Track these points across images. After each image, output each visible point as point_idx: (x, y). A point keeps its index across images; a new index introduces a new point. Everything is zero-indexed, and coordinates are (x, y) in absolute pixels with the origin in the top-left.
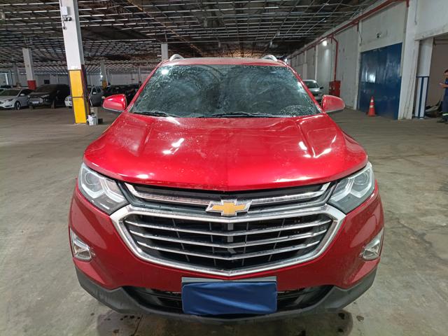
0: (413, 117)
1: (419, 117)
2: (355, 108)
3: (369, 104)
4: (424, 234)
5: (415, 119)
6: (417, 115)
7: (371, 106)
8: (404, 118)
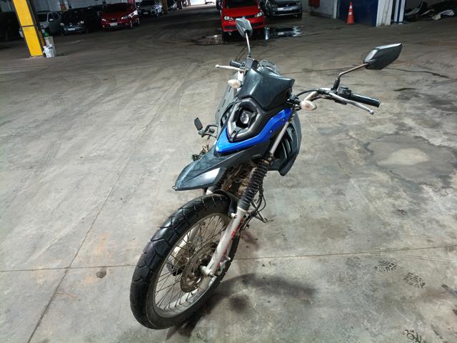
0: (392, 22)
1: (398, 22)
2: (335, 16)
3: (348, 11)
4: (368, 144)
5: (394, 25)
6: (396, 20)
7: (350, 13)
8: (383, 25)
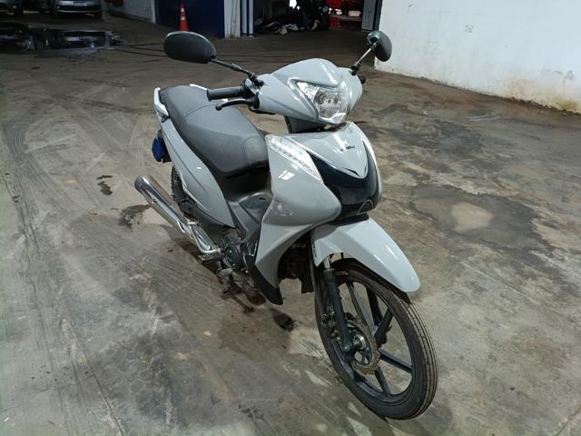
0: (242, 34)
1: (248, 34)
2: (154, 20)
3: (179, 14)
4: (412, 204)
5: (244, 37)
6: (245, 31)
7: (183, 18)
8: (232, 36)
